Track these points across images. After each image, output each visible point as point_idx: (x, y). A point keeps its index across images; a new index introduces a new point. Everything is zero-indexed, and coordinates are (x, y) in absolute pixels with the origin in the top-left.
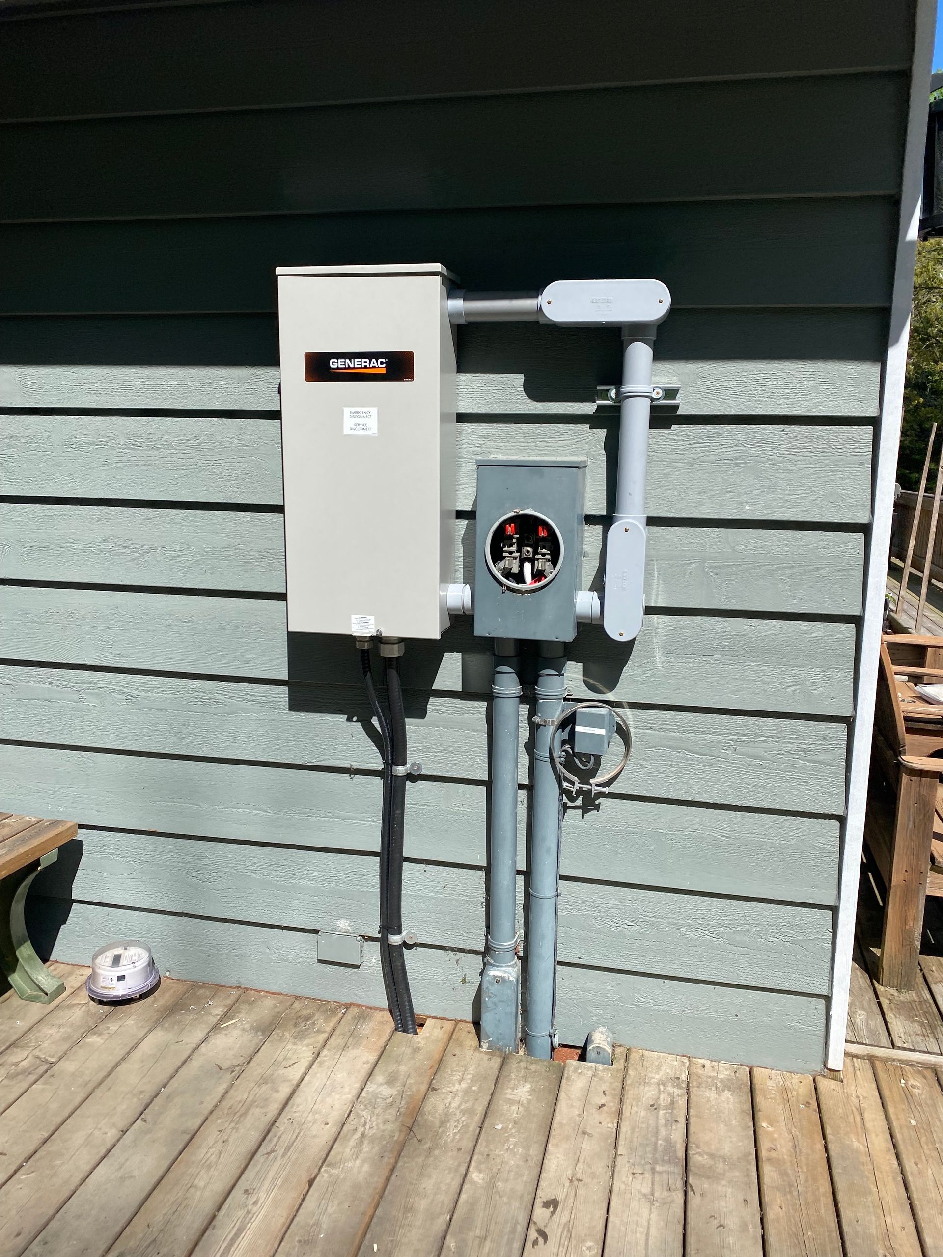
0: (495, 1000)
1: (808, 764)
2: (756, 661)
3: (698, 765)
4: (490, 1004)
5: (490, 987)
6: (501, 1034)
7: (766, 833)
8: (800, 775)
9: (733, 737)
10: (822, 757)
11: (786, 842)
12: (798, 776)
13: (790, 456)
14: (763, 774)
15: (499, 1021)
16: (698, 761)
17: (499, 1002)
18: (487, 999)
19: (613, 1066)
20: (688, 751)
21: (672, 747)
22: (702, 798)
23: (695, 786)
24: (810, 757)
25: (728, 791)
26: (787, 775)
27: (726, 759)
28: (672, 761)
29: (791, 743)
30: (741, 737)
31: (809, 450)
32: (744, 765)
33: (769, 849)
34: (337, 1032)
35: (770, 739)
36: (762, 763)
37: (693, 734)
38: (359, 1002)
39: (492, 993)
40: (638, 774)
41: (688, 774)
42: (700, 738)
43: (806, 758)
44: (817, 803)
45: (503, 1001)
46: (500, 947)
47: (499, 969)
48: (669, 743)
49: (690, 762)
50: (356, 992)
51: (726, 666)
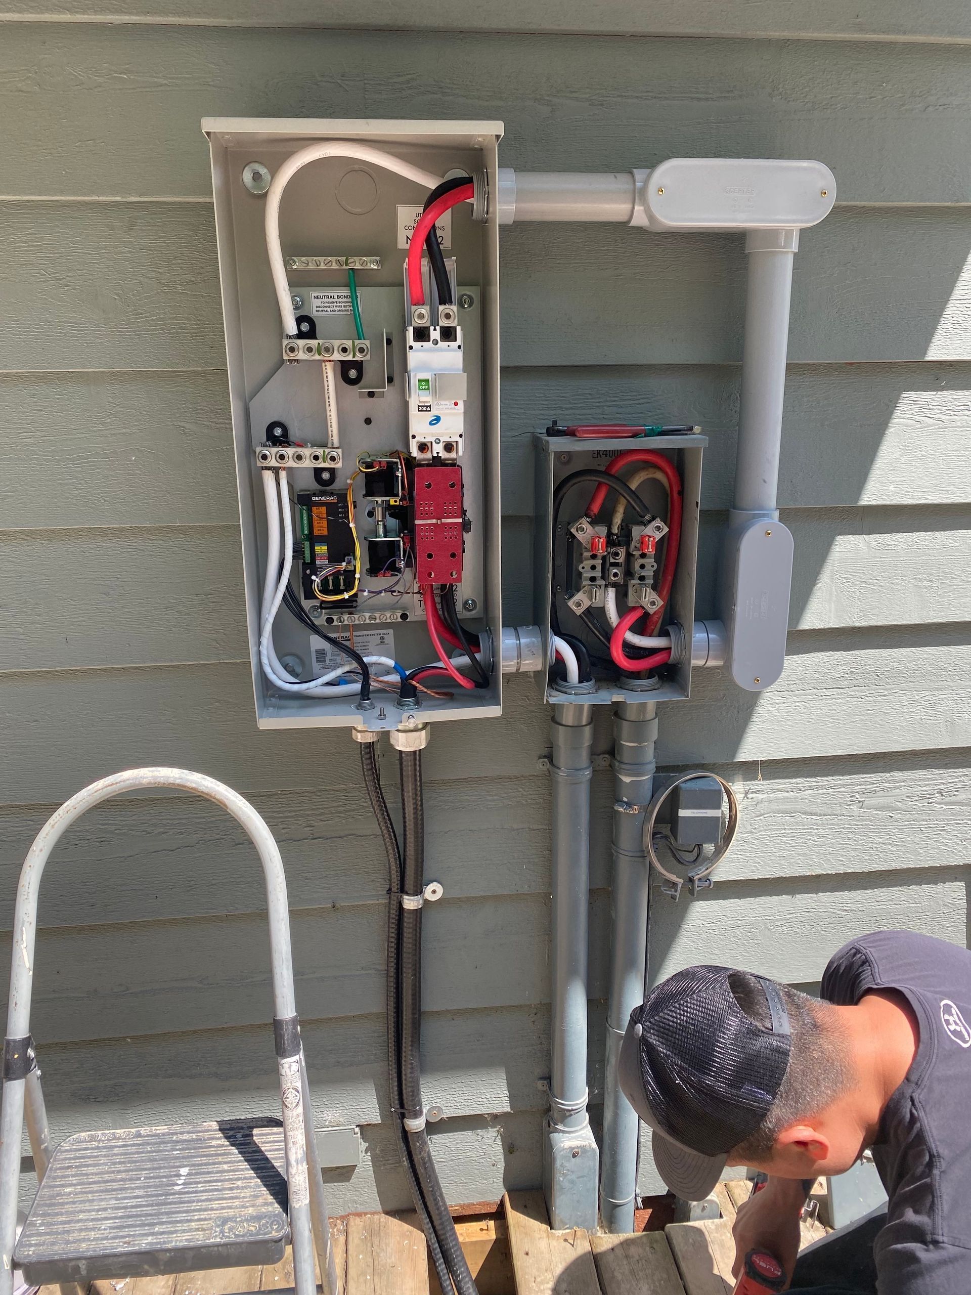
0: (573, 1177)
1: (945, 807)
2: (890, 689)
3: (817, 829)
4: (566, 1184)
5: (565, 1164)
6: (581, 1216)
7: (893, 897)
8: (936, 822)
9: (859, 787)
10: (961, 796)
11: (915, 905)
12: (935, 824)
13: (943, 417)
14: (894, 829)
15: (578, 1201)
16: (816, 824)
17: (578, 1178)
18: (561, 1179)
19: (725, 1218)
20: (805, 813)
21: (784, 812)
22: (822, 870)
23: (814, 857)
24: (948, 799)
25: (853, 856)
26: (922, 825)
27: (850, 816)
28: (785, 829)
29: (926, 785)
30: (869, 787)
31: (966, 408)
32: (871, 821)
33: (897, 917)
34: (352, 1272)
35: (902, 784)
36: (892, 815)
37: (810, 792)
38: (361, 1209)
39: (568, 1170)
40: (742, 853)
41: (805, 843)
42: (820, 794)
43: (942, 801)
44: (956, 854)
45: (583, 1177)
46: (574, 1108)
47: (572, 1135)
48: (781, 807)
49: (806, 827)
50: (355, 1198)
51: (855, 699)
